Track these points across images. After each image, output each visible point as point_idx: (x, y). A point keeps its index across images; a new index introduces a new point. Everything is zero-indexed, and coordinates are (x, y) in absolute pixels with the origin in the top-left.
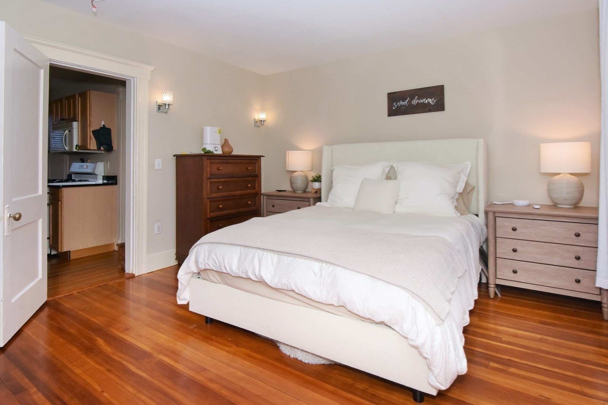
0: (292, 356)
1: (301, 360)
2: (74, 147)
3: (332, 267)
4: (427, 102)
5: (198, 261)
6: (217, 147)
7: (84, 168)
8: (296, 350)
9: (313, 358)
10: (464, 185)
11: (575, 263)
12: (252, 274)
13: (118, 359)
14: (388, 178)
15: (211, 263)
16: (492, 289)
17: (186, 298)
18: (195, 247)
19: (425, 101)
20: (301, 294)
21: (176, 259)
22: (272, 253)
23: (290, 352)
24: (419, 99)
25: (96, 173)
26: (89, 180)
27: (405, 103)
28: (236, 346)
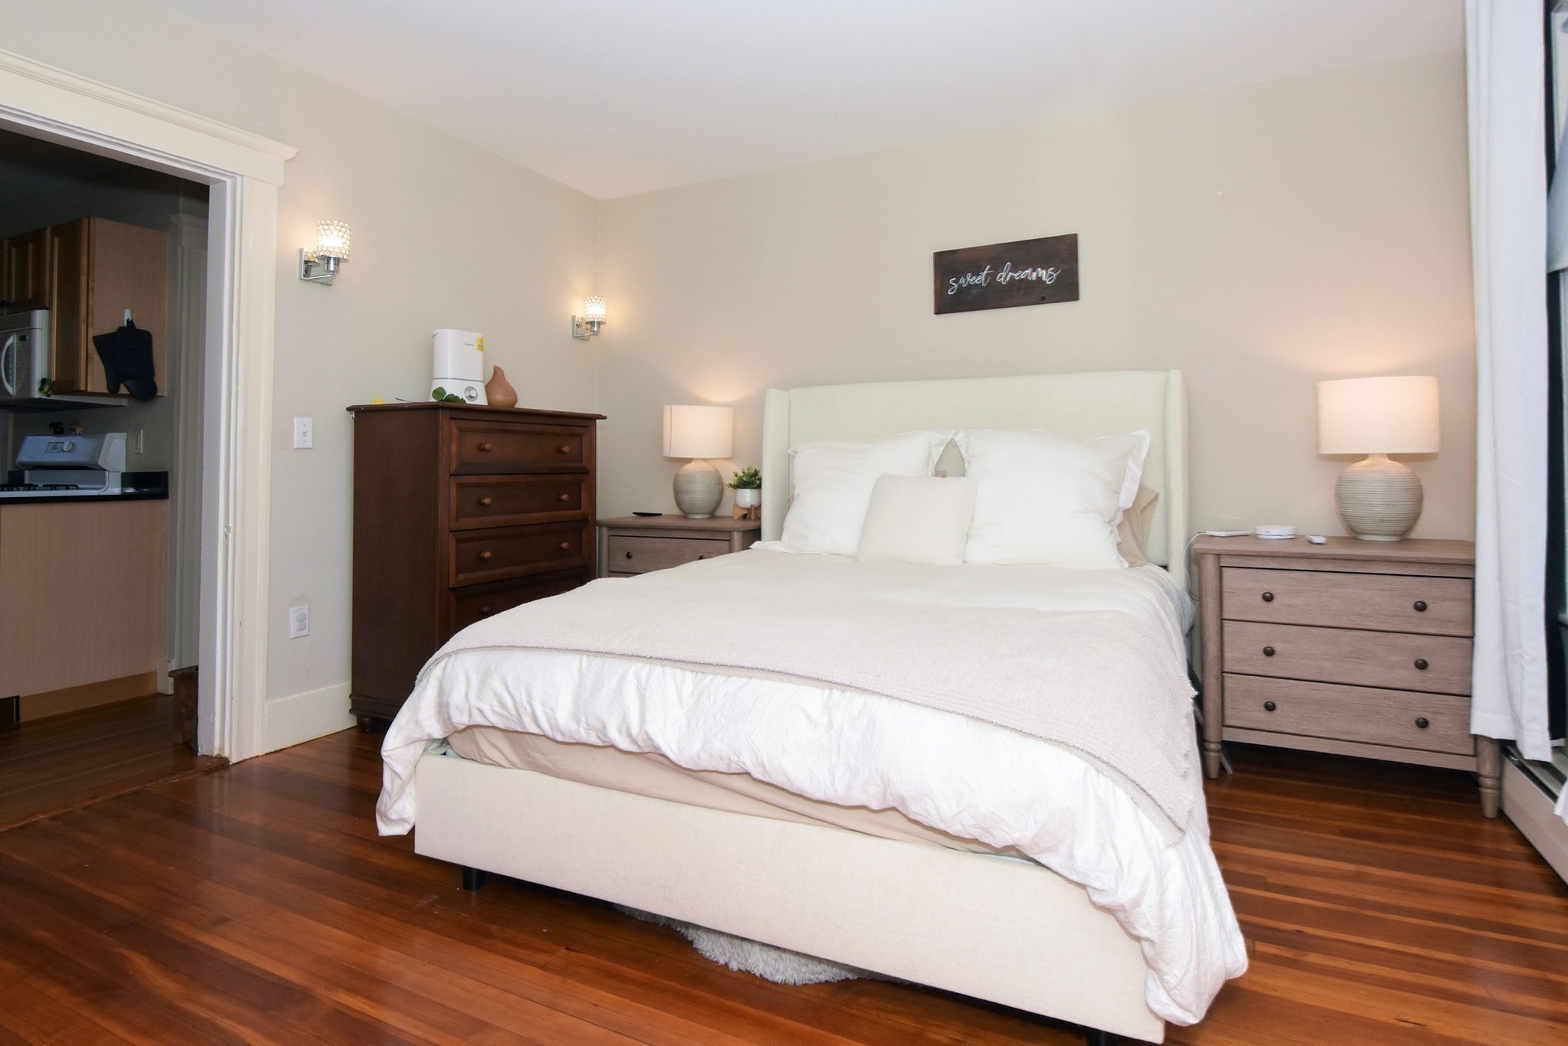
0: (734, 966)
1: (761, 975)
2: (36, 385)
3: (860, 700)
4: (1034, 279)
5: (448, 704)
6: (473, 388)
7: (65, 449)
8: (747, 946)
9: (797, 966)
10: (1136, 488)
11: (1416, 679)
12: (620, 731)
13: (205, 1014)
14: (940, 473)
15: (491, 705)
16: (1212, 754)
17: (405, 816)
18: (437, 662)
19: (1031, 274)
20: (769, 780)
21: (351, 711)
22: (677, 668)
23: (728, 954)
24: (1014, 269)
25: (101, 463)
26: (80, 486)
27: (980, 279)
28: (567, 948)
